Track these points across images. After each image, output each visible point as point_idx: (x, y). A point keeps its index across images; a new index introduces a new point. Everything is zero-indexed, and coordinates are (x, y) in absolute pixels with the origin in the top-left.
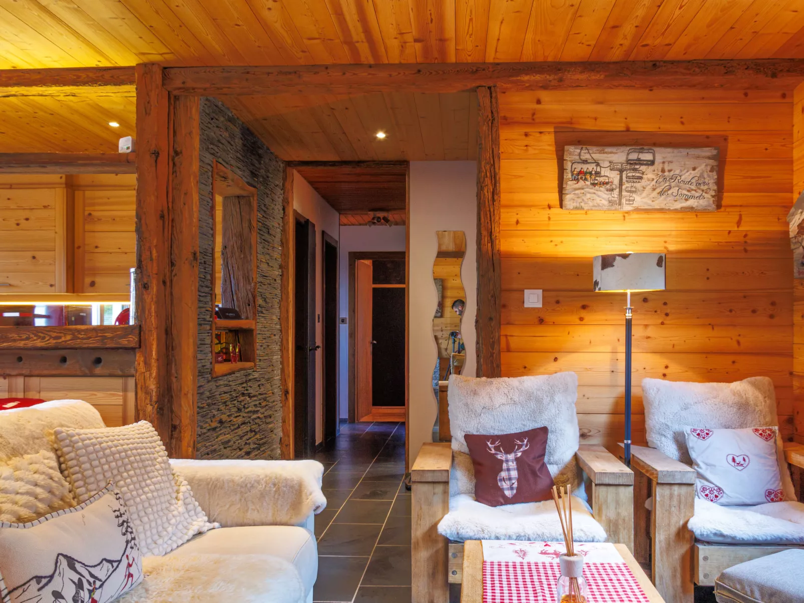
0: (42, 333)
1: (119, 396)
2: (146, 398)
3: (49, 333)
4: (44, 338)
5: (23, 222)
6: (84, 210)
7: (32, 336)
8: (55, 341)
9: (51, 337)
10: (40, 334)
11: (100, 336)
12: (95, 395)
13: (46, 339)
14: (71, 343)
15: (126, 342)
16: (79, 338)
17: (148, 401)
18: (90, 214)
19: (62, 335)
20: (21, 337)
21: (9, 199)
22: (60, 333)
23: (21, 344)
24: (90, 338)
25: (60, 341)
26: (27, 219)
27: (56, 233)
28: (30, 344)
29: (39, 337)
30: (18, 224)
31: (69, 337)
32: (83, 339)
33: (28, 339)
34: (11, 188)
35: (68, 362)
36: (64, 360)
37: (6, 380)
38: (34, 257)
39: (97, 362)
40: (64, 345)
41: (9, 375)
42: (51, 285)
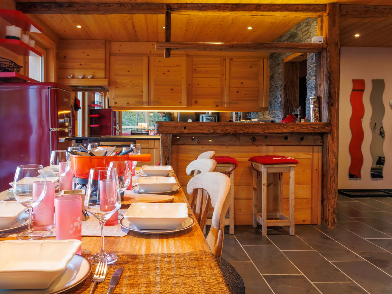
0: (286, 126)
1: (311, 154)
2: (332, 155)
3: (289, 126)
4: (286, 128)
5: (167, 73)
6: (192, 67)
7: (281, 127)
8: (292, 130)
9: (290, 128)
11: (313, 128)
12: (299, 154)
13: (288, 129)
14: (299, 131)
15: (325, 130)
16: (303, 128)
17: (333, 157)
18: (195, 69)
20: (276, 127)
21: (160, 61)
22: (294, 126)
23: (276, 131)
24: (308, 128)
25: (294, 129)
26: (169, 71)
27: (183, 78)
28: (280, 131)
29: (284, 128)
30: (164, 74)
31: (298, 128)
32: (305, 129)
33: (279, 128)
34: (160, 56)
35: (289, 139)
36: (286, 138)
37: (258, 147)
38: (172, 89)
39: (302, 139)
40: (296, 131)
41: (261, 145)
42: (180, 103)
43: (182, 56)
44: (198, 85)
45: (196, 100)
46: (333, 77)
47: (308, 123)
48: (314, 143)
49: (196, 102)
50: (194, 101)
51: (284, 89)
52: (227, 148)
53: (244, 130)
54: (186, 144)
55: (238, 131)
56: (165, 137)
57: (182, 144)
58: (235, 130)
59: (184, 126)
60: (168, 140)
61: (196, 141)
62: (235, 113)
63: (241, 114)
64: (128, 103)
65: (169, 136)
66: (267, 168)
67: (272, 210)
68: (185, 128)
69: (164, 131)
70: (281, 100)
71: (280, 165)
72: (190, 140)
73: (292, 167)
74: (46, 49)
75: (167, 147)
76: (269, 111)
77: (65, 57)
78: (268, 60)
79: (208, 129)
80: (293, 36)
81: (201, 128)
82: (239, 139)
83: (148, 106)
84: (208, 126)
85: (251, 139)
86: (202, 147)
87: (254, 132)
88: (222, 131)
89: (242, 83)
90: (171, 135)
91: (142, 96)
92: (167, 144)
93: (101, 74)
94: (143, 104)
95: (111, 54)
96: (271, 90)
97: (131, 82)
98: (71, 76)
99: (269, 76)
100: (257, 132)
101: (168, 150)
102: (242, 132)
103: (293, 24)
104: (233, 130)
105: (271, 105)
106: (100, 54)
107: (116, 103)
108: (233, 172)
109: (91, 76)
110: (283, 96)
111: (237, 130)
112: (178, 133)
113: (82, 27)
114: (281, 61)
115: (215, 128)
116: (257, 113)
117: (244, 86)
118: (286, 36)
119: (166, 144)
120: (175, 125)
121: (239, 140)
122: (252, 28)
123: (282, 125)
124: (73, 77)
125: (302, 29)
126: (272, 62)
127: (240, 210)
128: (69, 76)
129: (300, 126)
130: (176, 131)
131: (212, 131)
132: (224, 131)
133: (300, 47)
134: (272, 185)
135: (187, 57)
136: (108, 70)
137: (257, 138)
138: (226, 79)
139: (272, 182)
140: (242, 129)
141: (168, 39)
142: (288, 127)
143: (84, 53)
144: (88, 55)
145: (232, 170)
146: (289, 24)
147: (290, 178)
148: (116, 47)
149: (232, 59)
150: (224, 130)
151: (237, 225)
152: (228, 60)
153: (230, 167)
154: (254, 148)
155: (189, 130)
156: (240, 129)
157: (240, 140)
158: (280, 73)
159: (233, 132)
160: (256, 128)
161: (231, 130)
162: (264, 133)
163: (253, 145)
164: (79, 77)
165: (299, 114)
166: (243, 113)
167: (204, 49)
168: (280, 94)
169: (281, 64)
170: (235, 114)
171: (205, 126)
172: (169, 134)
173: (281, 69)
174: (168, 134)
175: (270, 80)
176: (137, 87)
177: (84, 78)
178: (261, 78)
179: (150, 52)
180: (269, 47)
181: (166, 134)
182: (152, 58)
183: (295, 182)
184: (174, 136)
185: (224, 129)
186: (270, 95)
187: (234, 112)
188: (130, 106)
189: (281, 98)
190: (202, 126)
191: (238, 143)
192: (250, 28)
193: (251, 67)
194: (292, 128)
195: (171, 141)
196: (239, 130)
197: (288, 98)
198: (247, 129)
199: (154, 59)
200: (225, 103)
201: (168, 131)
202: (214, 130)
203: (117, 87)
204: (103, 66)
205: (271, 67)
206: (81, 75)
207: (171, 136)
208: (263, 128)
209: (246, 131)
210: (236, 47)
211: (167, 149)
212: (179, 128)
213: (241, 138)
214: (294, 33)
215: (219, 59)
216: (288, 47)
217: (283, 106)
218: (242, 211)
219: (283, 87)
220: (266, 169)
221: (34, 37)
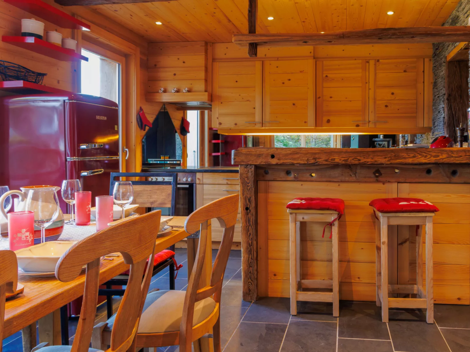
0: (425, 153)
3: (430, 153)
4: (426, 157)
5: (287, 82)
6: (323, 74)
7: (417, 155)
8: (435, 159)
9: (431, 156)
10: (424, 154)
11: (468, 155)
12: (450, 196)
14: (447, 161)
16: (452, 157)
18: (327, 76)
19: (440, 154)
20: (409, 156)
21: (277, 67)
22: (438, 153)
23: (410, 161)
24: (461, 156)
25: (438, 158)
26: (289, 80)
27: (308, 88)
28: (416, 161)
29: (423, 156)
30: (283, 83)
31: (444, 156)
32: (455, 157)
33: (414, 157)
34: (278, 60)
35: (433, 173)
36: (429, 171)
37: (385, 185)
38: (294, 104)
39: (454, 173)
40: (441, 161)
41: (389, 182)
42: (305, 122)
43: (307, 59)
44: (331, 97)
45: (329, 119)
49: (328, 121)
50: (325, 119)
51: (448, 99)
52: (339, 185)
53: (359, 160)
54: (278, 180)
55: (351, 161)
56: (245, 169)
57: (273, 179)
58: (346, 159)
59: (270, 154)
60: (250, 174)
61: (292, 176)
62: (402, 136)
64: (236, 124)
65: (251, 168)
66: (388, 217)
67: (409, 281)
68: (273, 157)
69: (243, 162)
70: (444, 115)
71: (409, 213)
72: (283, 174)
73: (428, 216)
74: (126, 56)
75: (248, 183)
76: (433, 133)
77: (155, 65)
78: (430, 60)
79: (306, 158)
80: (456, 19)
81: (297, 156)
82: (356, 172)
83: (262, 127)
84: (306, 154)
85: (374, 173)
86: (302, 185)
87: (375, 163)
88: (326, 161)
89: (393, 94)
90: (253, 166)
91: (254, 114)
92: (248, 179)
93: (200, 86)
94: (255, 125)
95: (214, 60)
96: (435, 104)
97: (240, 95)
98: (162, 89)
99: (432, 83)
100: (379, 162)
101: (249, 188)
102: (357, 162)
103: (452, 2)
104: (343, 159)
105: (434, 124)
106: (199, 60)
107: (220, 124)
108: (336, 223)
109: (186, 89)
110: (446, 110)
111: (349, 159)
112: (262, 163)
113: (163, 24)
114: (443, 60)
115: (317, 156)
116: (421, 136)
117: (395, 98)
118: (448, 23)
119: (246, 179)
120: (258, 153)
121: (355, 174)
122: (394, 12)
123: (419, 152)
124: (165, 91)
125: (464, 9)
126: (435, 63)
127: (359, 278)
128: (160, 90)
129: (448, 154)
130: (259, 162)
131: (312, 161)
132: (330, 161)
133: (447, 33)
134: (408, 242)
135: (314, 60)
136: (208, 80)
137: (382, 171)
138: (370, 89)
139: (407, 237)
140: (357, 157)
141: (252, 30)
142: (428, 155)
143: (178, 59)
144: (184, 62)
145: (335, 220)
147: (426, 233)
148: (221, 50)
149: (378, 61)
150: (330, 158)
151: (354, 300)
152: (372, 62)
153: (333, 215)
154: (380, 186)
155: (278, 160)
156: (353, 158)
157: (357, 175)
158: (442, 78)
159: (343, 162)
160: (378, 156)
161: (340, 160)
162: (391, 164)
163: (378, 181)
164: (173, 90)
165: (459, 135)
167: (305, 42)
168: (443, 107)
169: (444, 64)
171: (301, 153)
172: (251, 165)
173: (443, 72)
174: (249, 166)
175: (434, 88)
176: (248, 102)
177: (178, 91)
178: (420, 86)
179: (265, 55)
180: (398, 34)
181: (246, 165)
182: (267, 63)
184: (257, 167)
185: (329, 158)
186: (433, 110)
188: (239, 127)
189: (444, 113)
190: (297, 153)
191: (354, 178)
192: (390, 13)
193: (405, 71)
194: (435, 156)
195: (253, 175)
196: (353, 160)
197: (453, 112)
198: (364, 158)
199: (270, 64)
200: (369, 122)
201: (248, 161)
202: (315, 159)
203: (222, 103)
204: (202, 75)
205: (434, 70)
206: (174, 88)
207: (253, 169)
208: (389, 156)
209: (363, 160)
210: (349, 37)
211: (248, 186)
212: (264, 156)
213: (358, 171)
214: (456, 16)
215: (361, 61)
216: (429, 32)
217: (446, 124)
218: (362, 281)
219: (446, 97)
220: (386, 219)
221: (97, 38)
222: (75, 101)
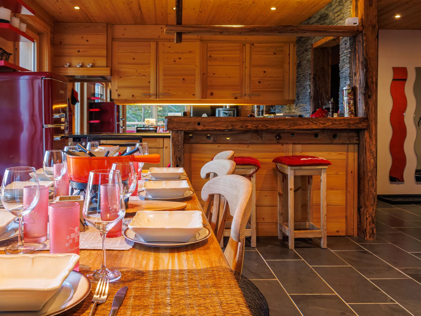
0: (316, 121)
1: (345, 154)
2: (370, 155)
3: (319, 121)
4: (316, 124)
5: (177, 60)
6: (207, 54)
7: (310, 122)
8: (323, 126)
9: (320, 123)
10: (315, 122)
11: (347, 123)
12: (331, 154)
13: (318, 124)
14: (331, 127)
15: (361, 126)
16: (336, 124)
17: (371, 157)
18: (210, 56)
19: (326, 122)
20: (304, 123)
21: (169, 47)
22: (325, 121)
23: (305, 127)
24: (342, 124)
25: (325, 125)
26: (180, 59)
27: (196, 66)
28: (309, 127)
29: (314, 123)
30: (175, 61)
31: (330, 123)
32: (338, 124)
33: (308, 124)
34: (170, 41)
35: (320, 137)
36: (316, 135)
37: (283, 146)
38: (184, 79)
39: (335, 136)
40: (328, 127)
41: (287, 143)
42: (193, 95)
43: (195, 42)
44: (214, 74)
45: (212, 92)
46: (370, 64)
47: (342, 118)
48: (349, 141)
49: (212, 94)
50: (209, 92)
51: (313, 78)
52: (248, 146)
53: (267, 127)
54: (200, 142)
55: (260, 127)
56: (176, 134)
57: (196, 142)
58: (257, 126)
59: (197, 121)
60: (180, 138)
61: (212, 139)
63: (263, 108)
64: (133, 96)
65: (181, 134)
66: (295, 170)
67: (301, 220)
68: (199, 124)
69: (175, 128)
70: (310, 91)
71: (310, 166)
72: (204, 138)
73: (323, 168)
74: (39, 34)
75: (179, 146)
76: (297, 105)
77: (61, 43)
78: (294, 45)
79: (226, 125)
80: (324, 17)
81: (218, 124)
82: (262, 136)
83: (156, 98)
84: (226, 122)
85: (276, 137)
86: (219, 146)
87: (279, 129)
88: (242, 127)
89: (265, 72)
90: (183, 132)
91: (149, 87)
92: (178, 142)
93: (102, 62)
94: (150, 96)
95: (113, 39)
96: (299, 80)
97: (137, 71)
98: (68, 64)
99: (296, 64)
100: (282, 128)
101: (179, 149)
102: (265, 128)
103: (323, 3)
104: (254, 126)
105: (298, 97)
106: (102, 39)
107: (119, 95)
108: (254, 175)
109: (91, 64)
110: (312, 87)
111: (259, 126)
112: (191, 129)
113: (80, 9)
114: (309, 46)
115: (234, 124)
116: (282, 106)
117: (267, 75)
118: (315, 17)
119: (177, 142)
120: (187, 121)
121: (261, 138)
122: (276, 8)
123: (311, 121)
124: (70, 66)
125: (334, 9)
126: (299, 48)
127: (263, 219)
128: (65, 65)
129: (332, 122)
130: (188, 128)
131: (231, 128)
132: (244, 128)
133: (331, 31)
134: (300, 190)
135: (201, 42)
136: (110, 57)
137: (282, 135)
138: (247, 68)
139: (300, 186)
140: (265, 125)
141: (179, 21)
142: (318, 123)
143: (82, 38)
144: (87, 41)
145: (253, 173)
146: (319, 3)
147: (321, 181)
148: (119, 31)
149: (253, 44)
150: (245, 125)
151: (259, 236)
152: (248, 46)
153: (252, 169)
154: (279, 146)
155: (203, 126)
156: (262, 125)
157: (263, 138)
158: (308, 61)
159: (255, 128)
160: (281, 123)
161: (252, 127)
162: (291, 129)
163: (278, 143)
164: (77, 65)
165: (331, 107)
166: (266, 106)
168: (309, 84)
169: (310, 50)
170: (257, 107)
171: (221, 121)
172: (181, 131)
173: (309, 56)
174: (179, 131)
175: (298, 68)
176: (144, 76)
177: (82, 66)
178: (286, 66)
179: (159, 37)
180: (296, 30)
181: (176, 131)
182: (161, 44)
183: (327, 186)
184: (186, 133)
185: (243, 125)
186: (297, 85)
187: (256, 105)
188: (136, 98)
189: (310, 88)
190: (219, 121)
191: (261, 141)
192: (273, 9)
193: (274, 54)
194: (323, 124)
195: (183, 139)
196: (262, 126)
197: (318, 89)
198: (271, 125)
199: (163, 45)
200: (245, 95)
201: (179, 128)
202: (232, 126)
203: (120, 77)
204: (104, 52)
205: (298, 54)
206: (79, 63)
207: (183, 134)
208: (289, 124)
209: (270, 127)
210: (258, 31)
211: (178, 148)
212: (192, 124)
213: (264, 135)
214: (325, 13)
215: (238, 44)
216: (318, 30)
217: (312, 98)
218: (265, 221)
219: (312, 76)
220: (293, 171)
221: (26, 20)
222: (50, 79)
